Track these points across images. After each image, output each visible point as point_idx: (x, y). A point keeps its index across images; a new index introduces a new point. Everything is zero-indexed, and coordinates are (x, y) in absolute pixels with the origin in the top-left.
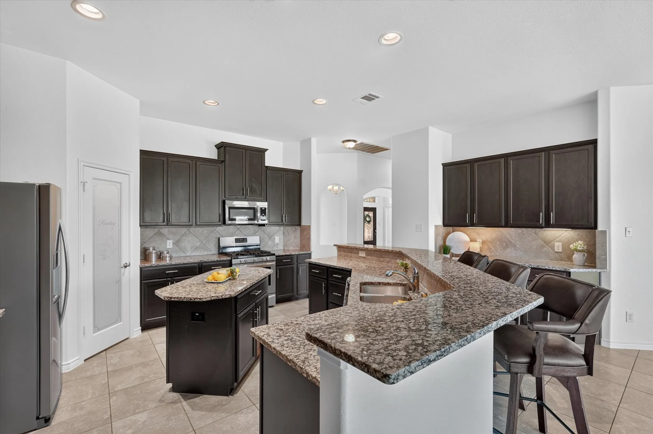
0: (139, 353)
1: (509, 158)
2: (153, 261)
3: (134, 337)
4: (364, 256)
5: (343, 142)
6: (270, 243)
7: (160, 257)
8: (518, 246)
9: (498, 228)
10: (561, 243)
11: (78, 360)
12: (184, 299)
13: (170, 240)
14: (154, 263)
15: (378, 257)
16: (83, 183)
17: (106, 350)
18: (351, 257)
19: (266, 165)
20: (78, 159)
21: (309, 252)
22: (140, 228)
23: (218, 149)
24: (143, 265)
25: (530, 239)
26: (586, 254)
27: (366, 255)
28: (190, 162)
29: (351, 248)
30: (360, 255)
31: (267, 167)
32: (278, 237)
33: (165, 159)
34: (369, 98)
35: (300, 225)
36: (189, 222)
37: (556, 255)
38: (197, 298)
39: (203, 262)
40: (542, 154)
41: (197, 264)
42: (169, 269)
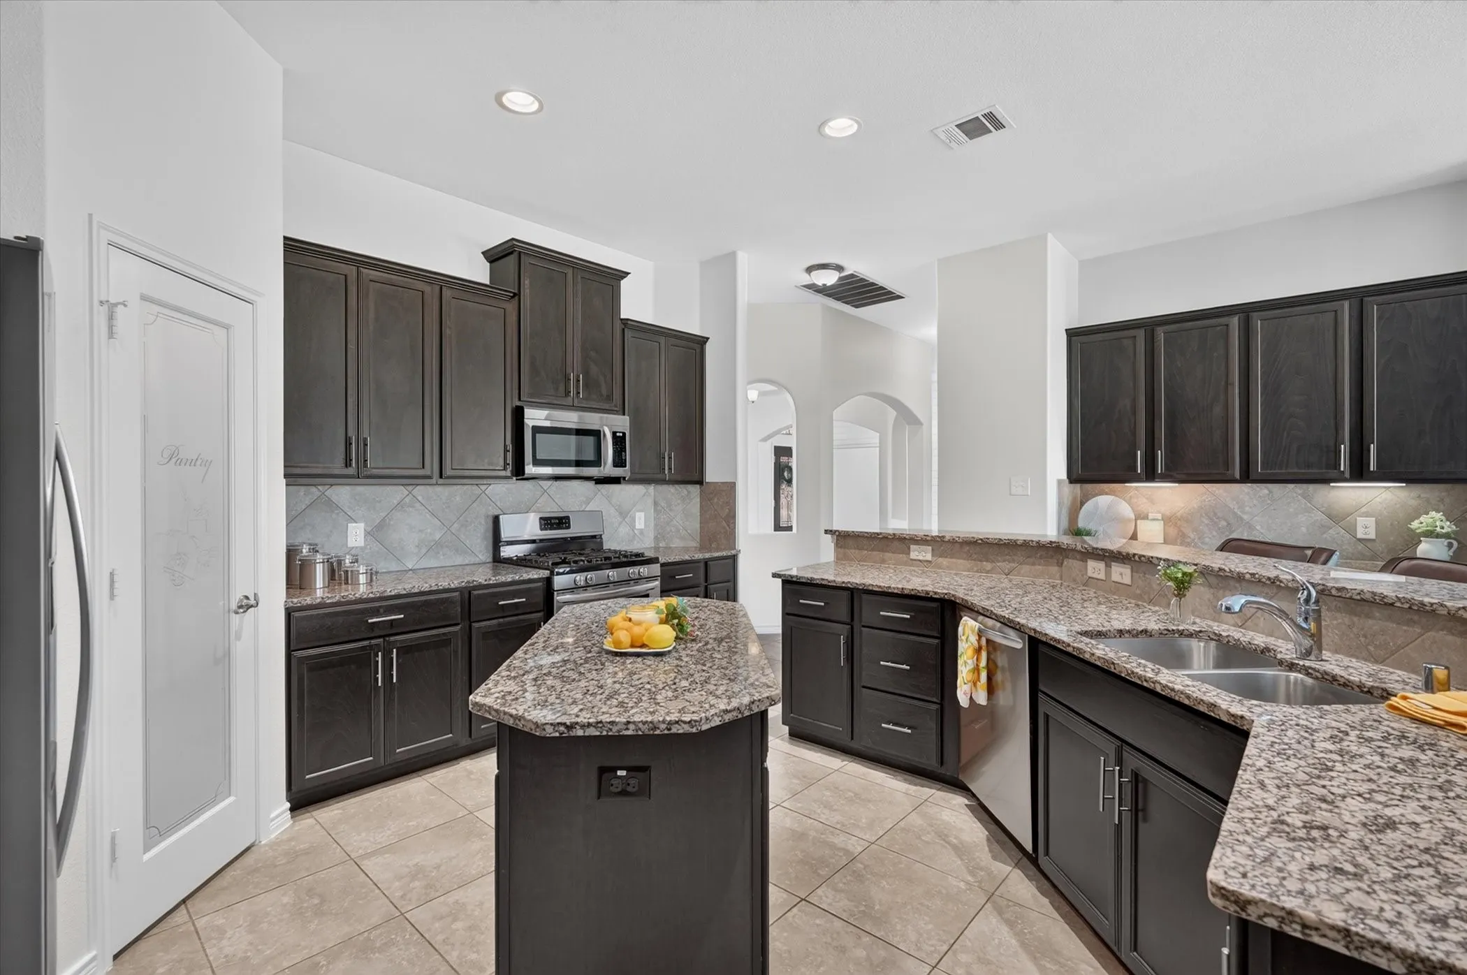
0: (316, 901)
1: (1255, 315)
2: (318, 587)
3: (273, 836)
4: (929, 557)
5: (809, 270)
6: (624, 530)
7: (336, 573)
8: (1258, 527)
9: (1205, 485)
10: (1374, 519)
11: (93, 964)
12: (627, 729)
13: (356, 523)
14: (319, 593)
15: (975, 560)
16: (106, 307)
17: (184, 901)
18: (883, 561)
19: (622, 317)
20: (90, 215)
21: (733, 552)
22: (284, 481)
23: (491, 262)
24: (295, 600)
25: (1291, 510)
26: (1455, 544)
27: (933, 556)
28: (427, 289)
29: (884, 537)
30: (913, 555)
31: (625, 322)
32: (642, 514)
33: (351, 270)
34: (973, 128)
35: (700, 482)
36: (423, 467)
37: (1360, 547)
38: (677, 722)
39: (474, 586)
40: (1343, 305)
41: (457, 594)
42: (376, 612)
